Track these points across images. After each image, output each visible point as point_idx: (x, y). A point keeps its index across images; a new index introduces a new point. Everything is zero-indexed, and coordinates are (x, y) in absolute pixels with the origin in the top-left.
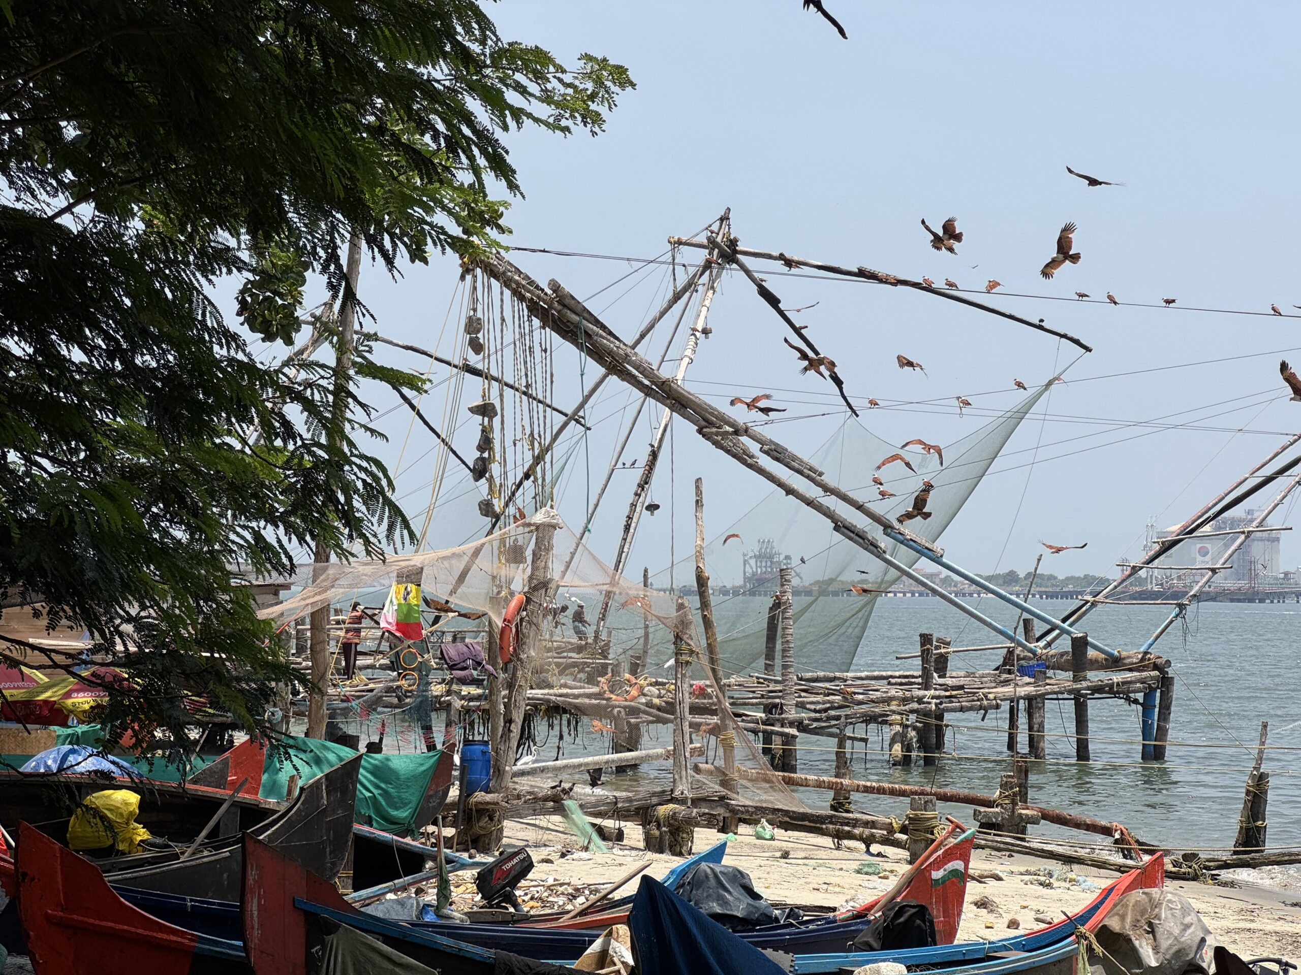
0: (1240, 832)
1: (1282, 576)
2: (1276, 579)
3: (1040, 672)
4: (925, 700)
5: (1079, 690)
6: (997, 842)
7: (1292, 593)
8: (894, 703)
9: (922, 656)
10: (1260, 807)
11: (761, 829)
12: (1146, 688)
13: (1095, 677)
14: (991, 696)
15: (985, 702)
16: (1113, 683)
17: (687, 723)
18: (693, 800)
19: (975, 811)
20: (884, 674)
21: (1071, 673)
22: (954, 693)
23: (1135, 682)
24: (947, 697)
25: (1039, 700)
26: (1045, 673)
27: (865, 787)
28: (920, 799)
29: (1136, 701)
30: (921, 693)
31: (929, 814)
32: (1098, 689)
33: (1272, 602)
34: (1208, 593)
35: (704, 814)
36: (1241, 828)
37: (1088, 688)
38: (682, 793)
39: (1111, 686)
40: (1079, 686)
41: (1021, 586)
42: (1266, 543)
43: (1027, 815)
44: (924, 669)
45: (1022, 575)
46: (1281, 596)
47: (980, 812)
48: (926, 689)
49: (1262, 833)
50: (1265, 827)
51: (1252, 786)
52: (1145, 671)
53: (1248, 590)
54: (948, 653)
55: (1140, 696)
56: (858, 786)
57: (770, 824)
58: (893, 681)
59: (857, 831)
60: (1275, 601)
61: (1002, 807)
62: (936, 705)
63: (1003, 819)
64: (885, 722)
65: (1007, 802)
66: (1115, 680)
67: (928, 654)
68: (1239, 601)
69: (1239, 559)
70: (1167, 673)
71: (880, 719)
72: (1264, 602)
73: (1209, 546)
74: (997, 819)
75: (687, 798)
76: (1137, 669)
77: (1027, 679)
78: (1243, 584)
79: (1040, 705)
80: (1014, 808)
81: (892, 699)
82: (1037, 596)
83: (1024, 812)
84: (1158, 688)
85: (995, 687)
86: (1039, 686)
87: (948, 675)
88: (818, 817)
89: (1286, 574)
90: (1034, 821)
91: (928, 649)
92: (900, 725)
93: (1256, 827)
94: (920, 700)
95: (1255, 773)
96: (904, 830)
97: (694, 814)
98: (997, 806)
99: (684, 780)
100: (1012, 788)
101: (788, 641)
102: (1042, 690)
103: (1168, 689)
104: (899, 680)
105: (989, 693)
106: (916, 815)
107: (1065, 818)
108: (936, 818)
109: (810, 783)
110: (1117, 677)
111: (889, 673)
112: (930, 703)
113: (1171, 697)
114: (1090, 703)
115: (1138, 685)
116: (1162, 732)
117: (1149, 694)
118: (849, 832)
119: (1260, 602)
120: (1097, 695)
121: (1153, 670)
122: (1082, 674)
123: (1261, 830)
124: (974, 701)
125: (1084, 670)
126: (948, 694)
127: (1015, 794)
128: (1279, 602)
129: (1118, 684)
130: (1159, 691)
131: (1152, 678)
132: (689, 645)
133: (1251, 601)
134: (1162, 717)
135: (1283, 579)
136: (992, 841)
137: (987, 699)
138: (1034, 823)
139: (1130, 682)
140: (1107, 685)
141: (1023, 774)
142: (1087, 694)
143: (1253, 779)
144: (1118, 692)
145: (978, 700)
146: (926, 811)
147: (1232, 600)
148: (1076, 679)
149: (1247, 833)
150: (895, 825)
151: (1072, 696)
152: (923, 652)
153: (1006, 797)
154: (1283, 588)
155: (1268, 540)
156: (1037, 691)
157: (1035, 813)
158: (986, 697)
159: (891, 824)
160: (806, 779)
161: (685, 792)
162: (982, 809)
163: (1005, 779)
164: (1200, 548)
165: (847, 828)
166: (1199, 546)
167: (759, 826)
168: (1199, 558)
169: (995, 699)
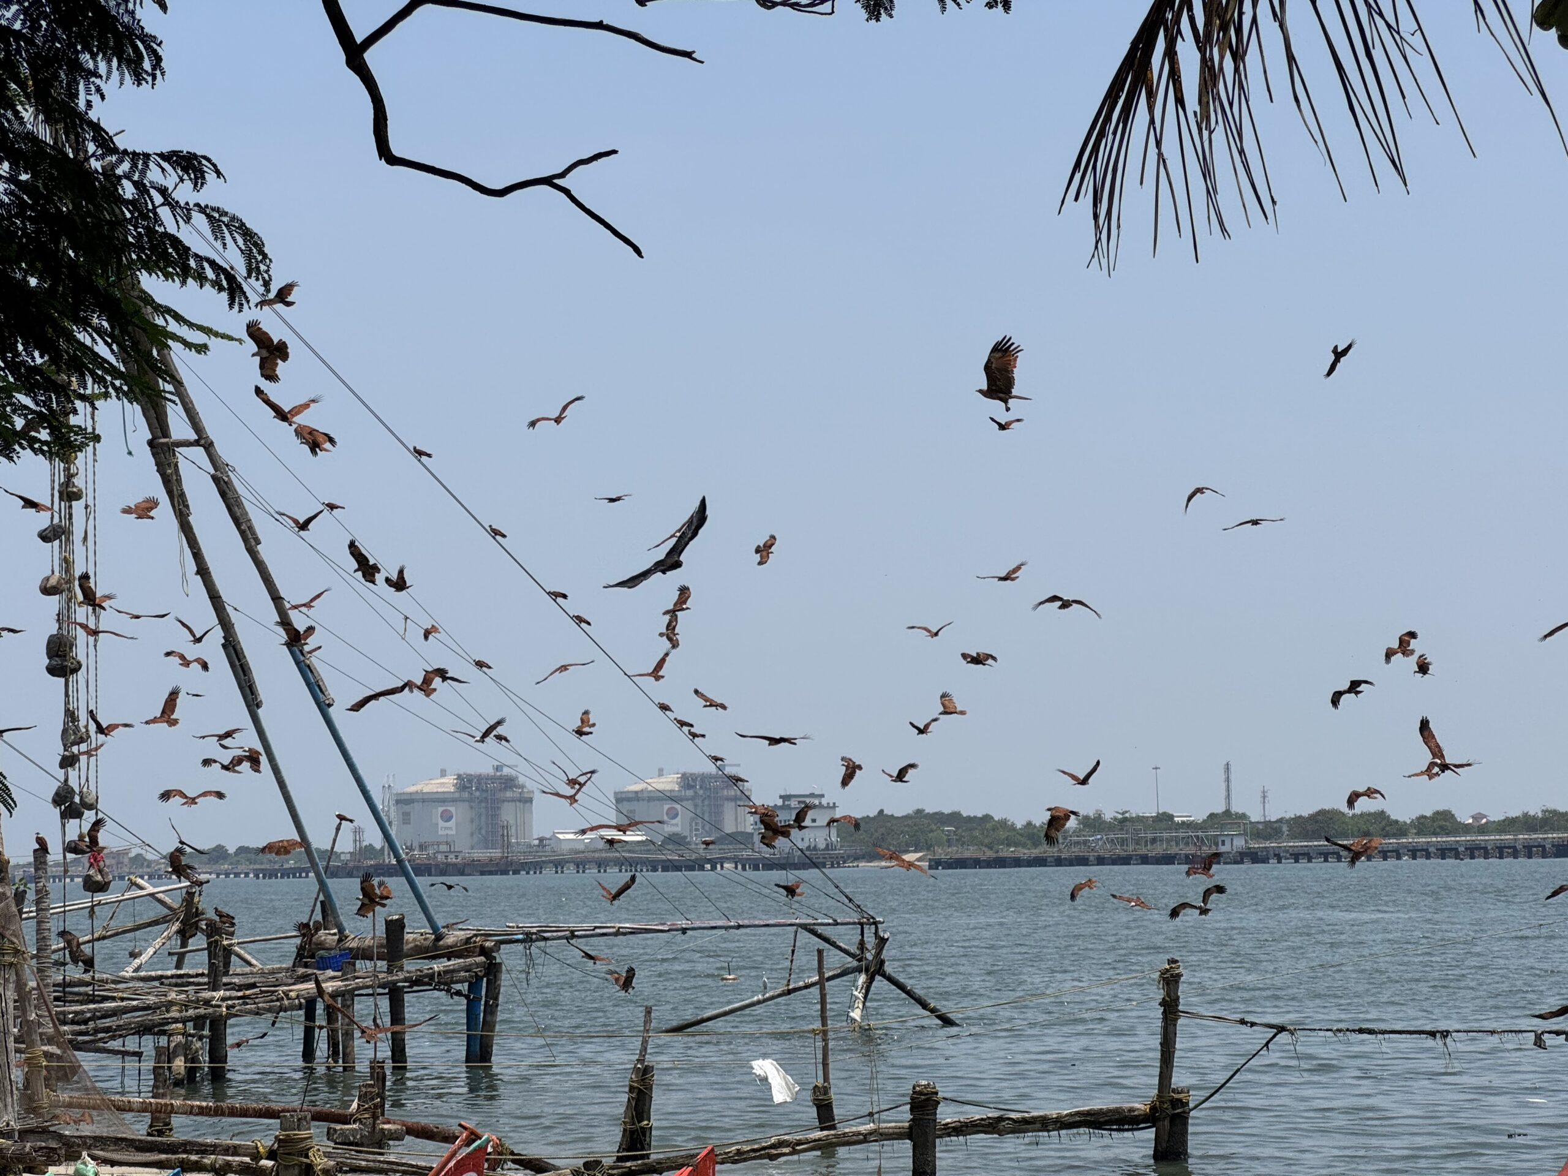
0: (623, 1136)
1: (536, 842)
2: (530, 846)
3: (349, 963)
4: (214, 1003)
5: (394, 983)
6: (380, 1161)
7: (551, 862)
8: (174, 1008)
9: (209, 948)
10: (645, 1105)
11: (82, 1166)
12: (471, 977)
13: (411, 966)
14: (293, 994)
15: (286, 1002)
16: (434, 973)
17: (12, 1039)
18: (20, 1132)
19: (329, 1129)
20: (153, 974)
21: (385, 962)
22: (248, 992)
23: (459, 971)
24: (239, 998)
25: (347, 996)
26: (354, 965)
27: (200, 1107)
28: (292, 1116)
29: (459, 993)
30: (207, 995)
31: (303, 1134)
32: (418, 982)
33: (528, 873)
34: (455, 865)
35: (41, 1148)
36: (625, 1130)
37: (405, 980)
38: (8, 1125)
39: (431, 977)
40: (395, 978)
41: (231, 864)
42: (518, 804)
43: (389, 1130)
44: (211, 965)
45: (232, 850)
46: (536, 866)
47: (335, 1130)
48: (214, 990)
49: (648, 1135)
50: (651, 1127)
51: (637, 1082)
52: (469, 957)
53: (500, 860)
54: (231, 945)
55: (464, 987)
56: (192, 1107)
57: (92, 1159)
58: (166, 981)
59: (208, 1160)
60: (532, 872)
61: (361, 1123)
62: (228, 1008)
63: (362, 1137)
64: (163, 1033)
65: (366, 1116)
66: (436, 969)
67: (216, 947)
68: (491, 873)
69: (487, 824)
70: (495, 958)
71: (156, 1029)
72: (519, 874)
73: (452, 809)
74: (355, 1138)
75: (13, 1130)
76: (458, 955)
77: (330, 973)
78: (496, 853)
79: (349, 1003)
80: (374, 1124)
81: (171, 1003)
82: (251, 875)
83: (386, 1126)
84: (484, 976)
85: (294, 984)
86: (347, 980)
87: (231, 972)
88: (168, 1145)
89: (541, 840)
90: (397, 1137)
91: (216, 941)
92: (183, 1034)
93: (642, 1128)
94: (207, 1003)
95: (639, 1066)
96: (272, 1155)
97: (27, 1149)
98: (355, 1122)
99: (10, 1108)
100: (372, 1099)
101: (44, 938)
102: (352, 984)
103: (495, 977)
104: (174, 981)
105: (291, 991)
106: (288, 1135)
107: (432, 1131)
108: (310, 1138)
109: (134, 1106)
110: (438, 966)
111: (160, 973)
112: (219, 1006)
113: (499, 986)
114: (407, 997)
115: (462, 974)
116: (489, 1025)
117: (474, 986)
118: (197, 1162)
119: (513, 874)
120: (415, 988)
121: (479, 956)
122: (398, 963)
123: (646, 1132)
124: (272, 1001)
125: (400, 958)
126: (240, 994)
127: (376, 1106)
128: (535, 873)
129: (439, 974)
130: (485, 979)
131: (477, 965)
132: (14, 943)
133: (504, 872)
134: (489, 1009)
135: (538, 846)
136: (374, 1161)
137: (288, 999)
138: (397, 1139)
139: (453, 971)
140: (426, 976)
141: (380, 1083)
142: (404, 987)
143: (637, 1074)
144: (439, 983)
145: (278, 1000)
146: (299, 1130)
147: (482, 873)
148: (389, 971)
149: (631, 1137)
150: (261, 1149)
151: (387, 991)
152: (210, 944)
153: (365, 1110)
154: (540, 857)
155: (520, 801)
156: (346, 986)
157: (399, 1127)
158: (287, 996)
159: (257, 1148)
160: (129, 1102)
161: (12, 1123)
162: (338, 1127)
163: (364, 1090)
164: (443, 812)
165: (194, 1158)
166: (441, 809)
167: (79, 1162)
168: (441, 823)
169: (298, 997)
